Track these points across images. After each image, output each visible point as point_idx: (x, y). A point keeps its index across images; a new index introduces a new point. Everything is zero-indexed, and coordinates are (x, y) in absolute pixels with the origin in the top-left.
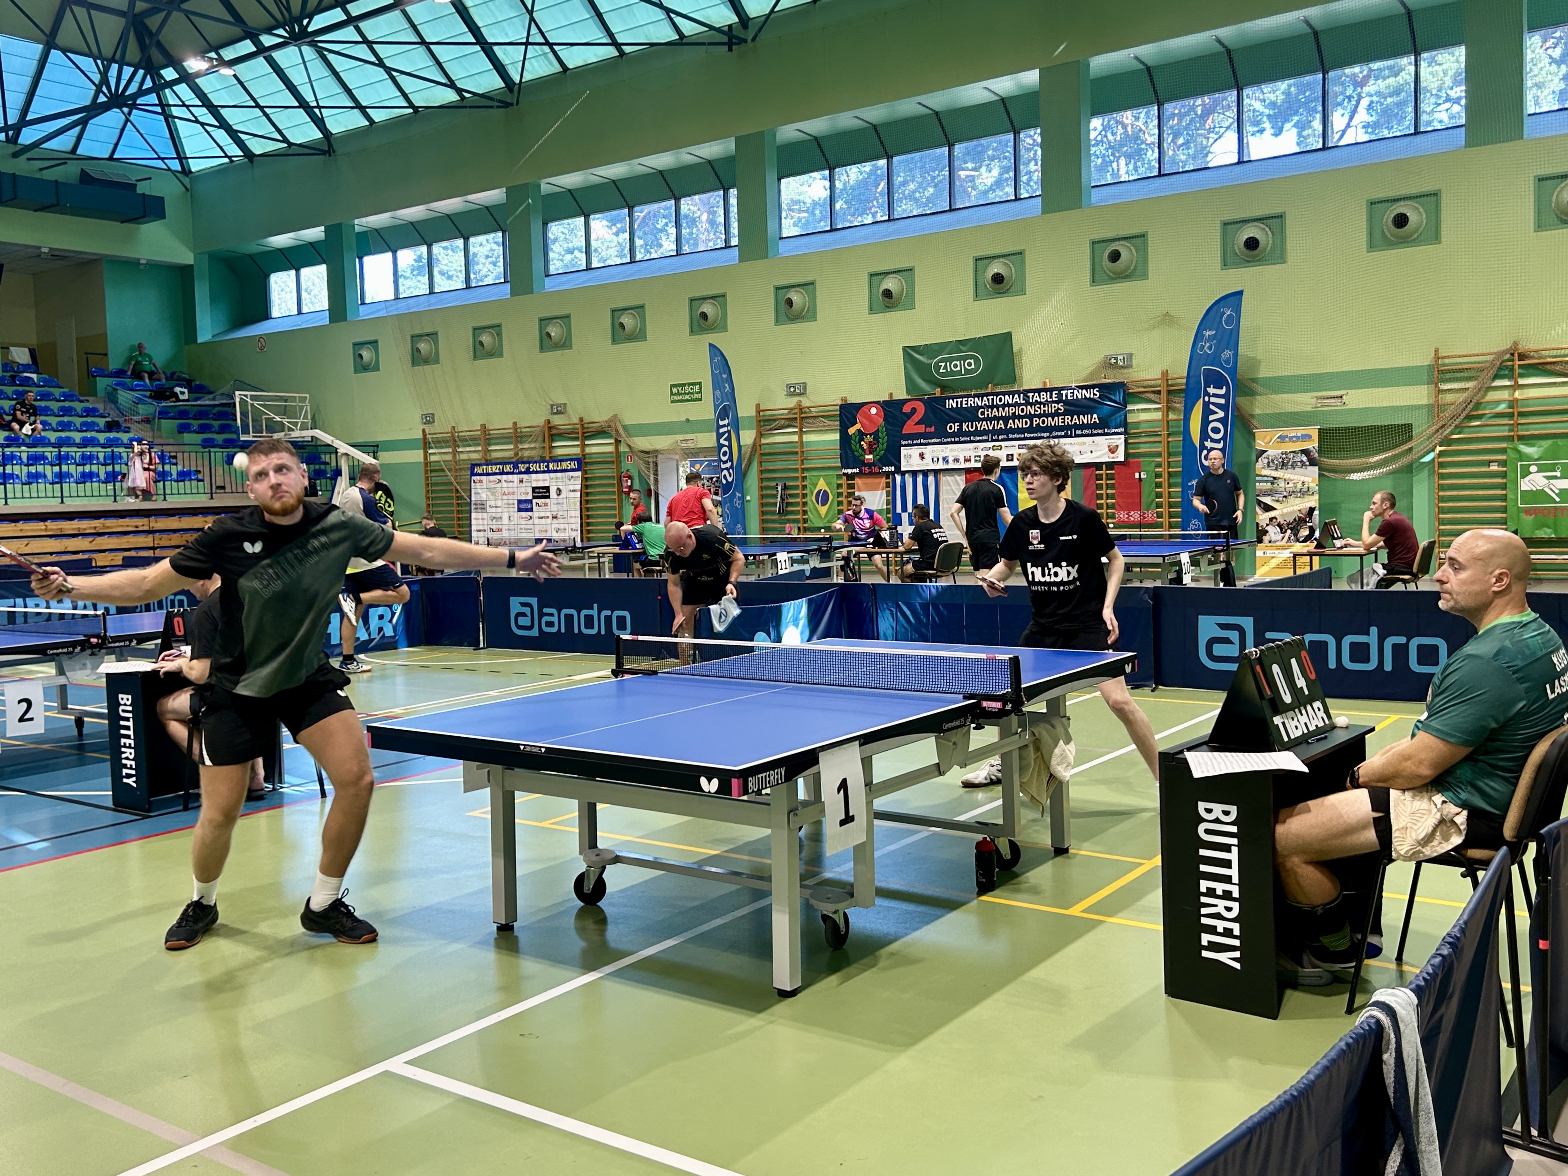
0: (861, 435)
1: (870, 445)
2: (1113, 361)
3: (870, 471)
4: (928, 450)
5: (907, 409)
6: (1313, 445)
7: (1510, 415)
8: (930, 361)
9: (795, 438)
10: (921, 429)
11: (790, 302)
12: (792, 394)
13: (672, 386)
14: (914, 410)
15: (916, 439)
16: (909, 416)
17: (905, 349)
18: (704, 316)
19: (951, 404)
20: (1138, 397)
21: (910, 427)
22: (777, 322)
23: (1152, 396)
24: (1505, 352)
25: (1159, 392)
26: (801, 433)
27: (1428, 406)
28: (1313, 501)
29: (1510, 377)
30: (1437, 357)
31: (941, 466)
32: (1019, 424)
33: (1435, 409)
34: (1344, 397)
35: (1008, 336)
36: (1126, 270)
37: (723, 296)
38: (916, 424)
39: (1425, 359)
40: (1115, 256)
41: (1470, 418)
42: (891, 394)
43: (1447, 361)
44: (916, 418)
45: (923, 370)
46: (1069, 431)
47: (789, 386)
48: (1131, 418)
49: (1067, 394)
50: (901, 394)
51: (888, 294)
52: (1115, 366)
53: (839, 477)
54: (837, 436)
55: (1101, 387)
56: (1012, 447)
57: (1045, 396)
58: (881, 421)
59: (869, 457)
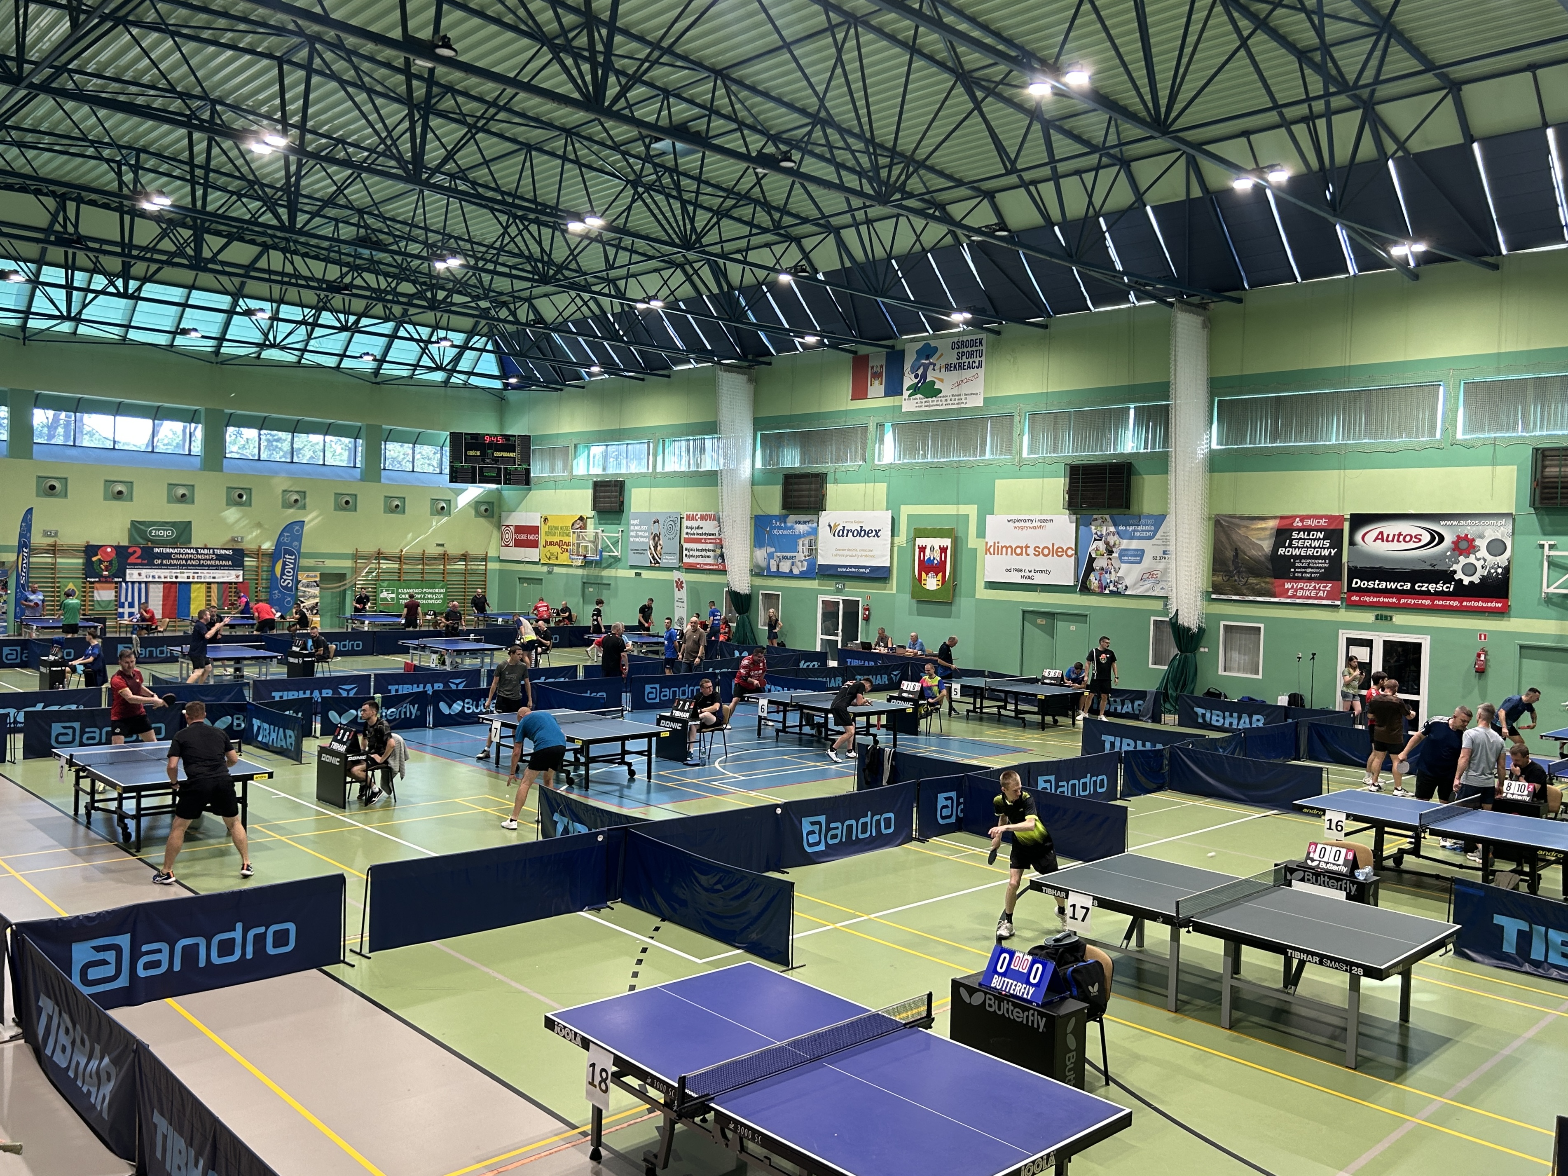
0: (100, 561)
1: (106, 567)
2: (236, 539)
3: (106, 580)
4: (143, 572)
6: (318, 579)
8: (143, 529)
9: (51, 560)
10: (139, 561)
11: (52, 487)
12: (52, 537)
14: (135, 552)
15: (134, 565)
16: (131, 554)
17: (131, 521)
19: (156, 550)
20: (248, 556)
21: (131, 560)
22: (38, 495)
23: (253, 556)
24: (379, 551)
25: (255, 554)
26: (55, 558)
27: (352, 567)
28: (317, 600)
29: (378, 560)
30: (353, 551)
31: (151, 579)
32: (193, 562)
33: (355, 568)
34: (326, 562)
35: (190, 523)
36: (245, 502)
38: (136, 558)
39: (350, 551)
40: (240, 496)
42: (120, 543)
43: (358, 552)
44: (136, 555)
46: (217, 567)
47: (48, 533)
48: (246, 563)
49: (217, 552)
50: (125, 543)
51: (117, 492)
52: (237, 541)
53: (83, 582)
54: (82, 561)
55: (233, 550)
56: (190, 573)
57: (206, 551)
58: (114, 555)
59: (106, 573)
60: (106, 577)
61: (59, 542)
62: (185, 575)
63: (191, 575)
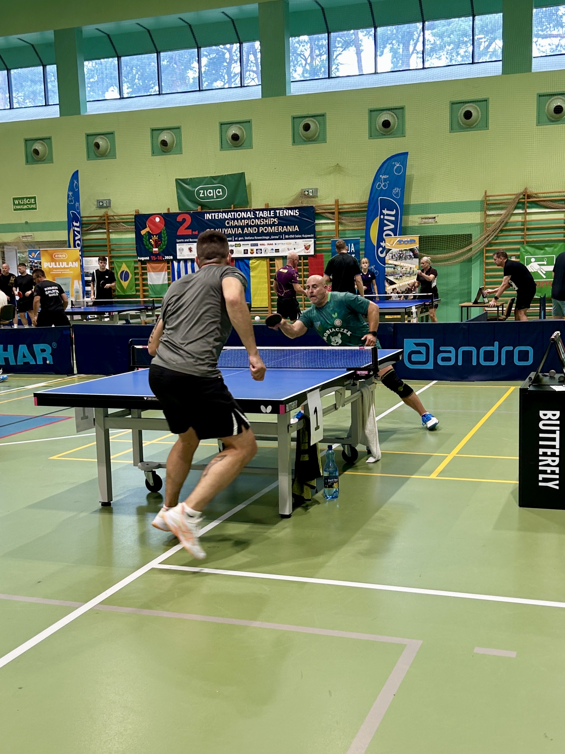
0: (150, 235)
1: (155, 241)
2: (306, 193)
3: (156, 259)
5: (179, 219)
6: (416, 246)
7: (522, 230)
8: (193, 189)
9: (105, 236)
10: (189, 232)
11: (97, 145)
12: (101, 207)
13: (14, 199)
14: (184, 220)
15: (186, 238)
16: (181, 223)
17: (177, 180)
18: (36, 152)
19: (208, 216)
20: (320, 216)
21: (182, 231)
22: (89, 158)
23: (330, 216)
24: (520, 194)
25: (333, 213)
26: (109, 233)
27: (481, 224)
29: (523, 208)
30: (486, 196)
32: (251, 230)
33: (484, 225)
34: (436, 218)
35: (243, 174)
36: (313, 137)
37: (50, 138)
38: (187, 229)
39: (479, 197)
40: (307, 127)
41: (502, 231)
42: (169, 209)
43: (491, 198)
44: (186, 224)
45: (189, 195)
46: (280, 236)
47: (98, 201)
48: (317, 228)
49: (280, 213)
50: (175, 209)
51: (164, 143)
52: (308, 196)
53: (135, 262)
54: (133, 236)
55: (300, 209)
56: (247, 245)
57: (266, 214)
58: (163, 226)
59: (156, 249)
60: (156, 255)
61: (110, 213)
62: (242, 249)
63: (249, 248)
